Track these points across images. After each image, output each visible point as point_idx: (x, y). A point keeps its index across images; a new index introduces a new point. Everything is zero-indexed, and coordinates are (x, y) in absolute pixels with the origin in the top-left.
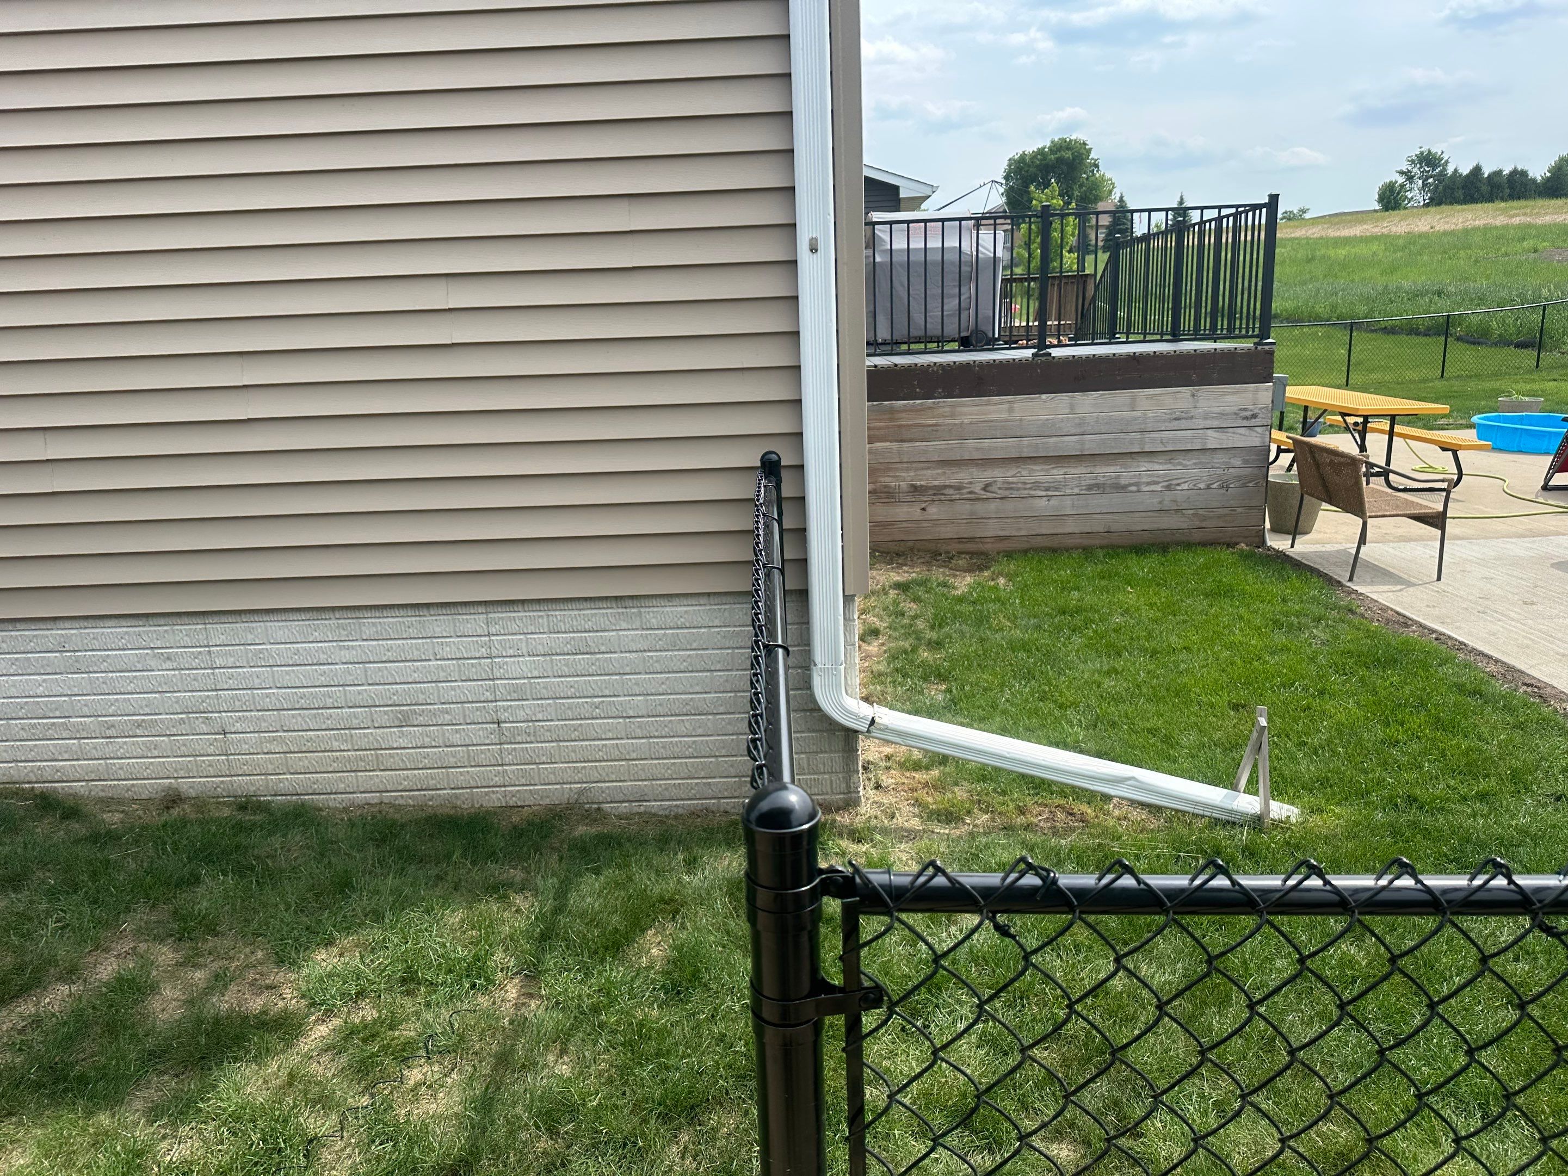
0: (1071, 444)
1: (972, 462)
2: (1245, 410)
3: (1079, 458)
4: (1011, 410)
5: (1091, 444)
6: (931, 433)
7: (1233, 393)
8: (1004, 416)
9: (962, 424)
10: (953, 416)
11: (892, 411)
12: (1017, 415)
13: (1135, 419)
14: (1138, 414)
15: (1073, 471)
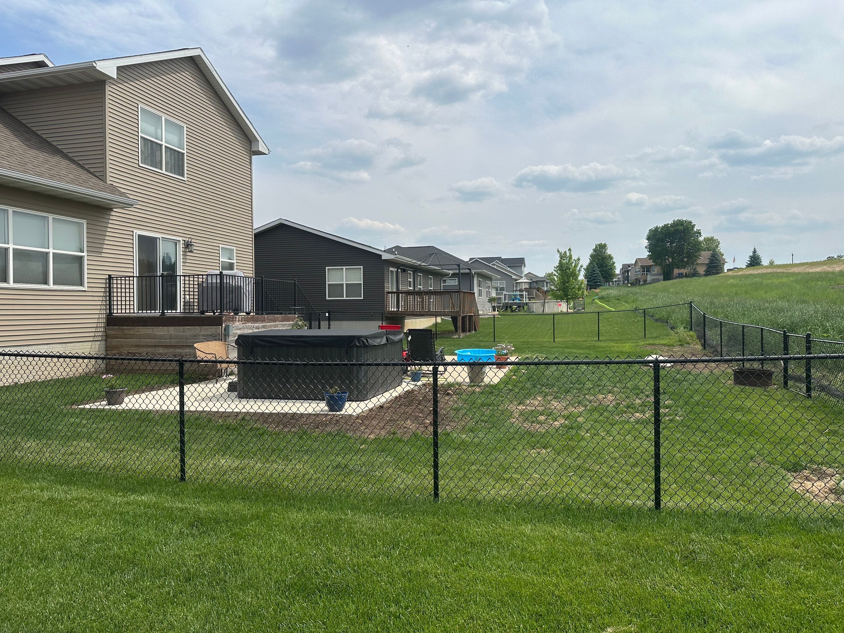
0: (168, 342)
1: (144, 346)
2: (214, 334)
3: (171, 346)
4: (153, 331)
5: (173, 342)
6: (132, 336)
7: (210, 329)
8: (151, 332)
9: (140, 335)
10: (138, 332)
11: (123, 329)
12: (154, 333)
13: (184, 335)
14: (185, 334)
15: (170, 350)
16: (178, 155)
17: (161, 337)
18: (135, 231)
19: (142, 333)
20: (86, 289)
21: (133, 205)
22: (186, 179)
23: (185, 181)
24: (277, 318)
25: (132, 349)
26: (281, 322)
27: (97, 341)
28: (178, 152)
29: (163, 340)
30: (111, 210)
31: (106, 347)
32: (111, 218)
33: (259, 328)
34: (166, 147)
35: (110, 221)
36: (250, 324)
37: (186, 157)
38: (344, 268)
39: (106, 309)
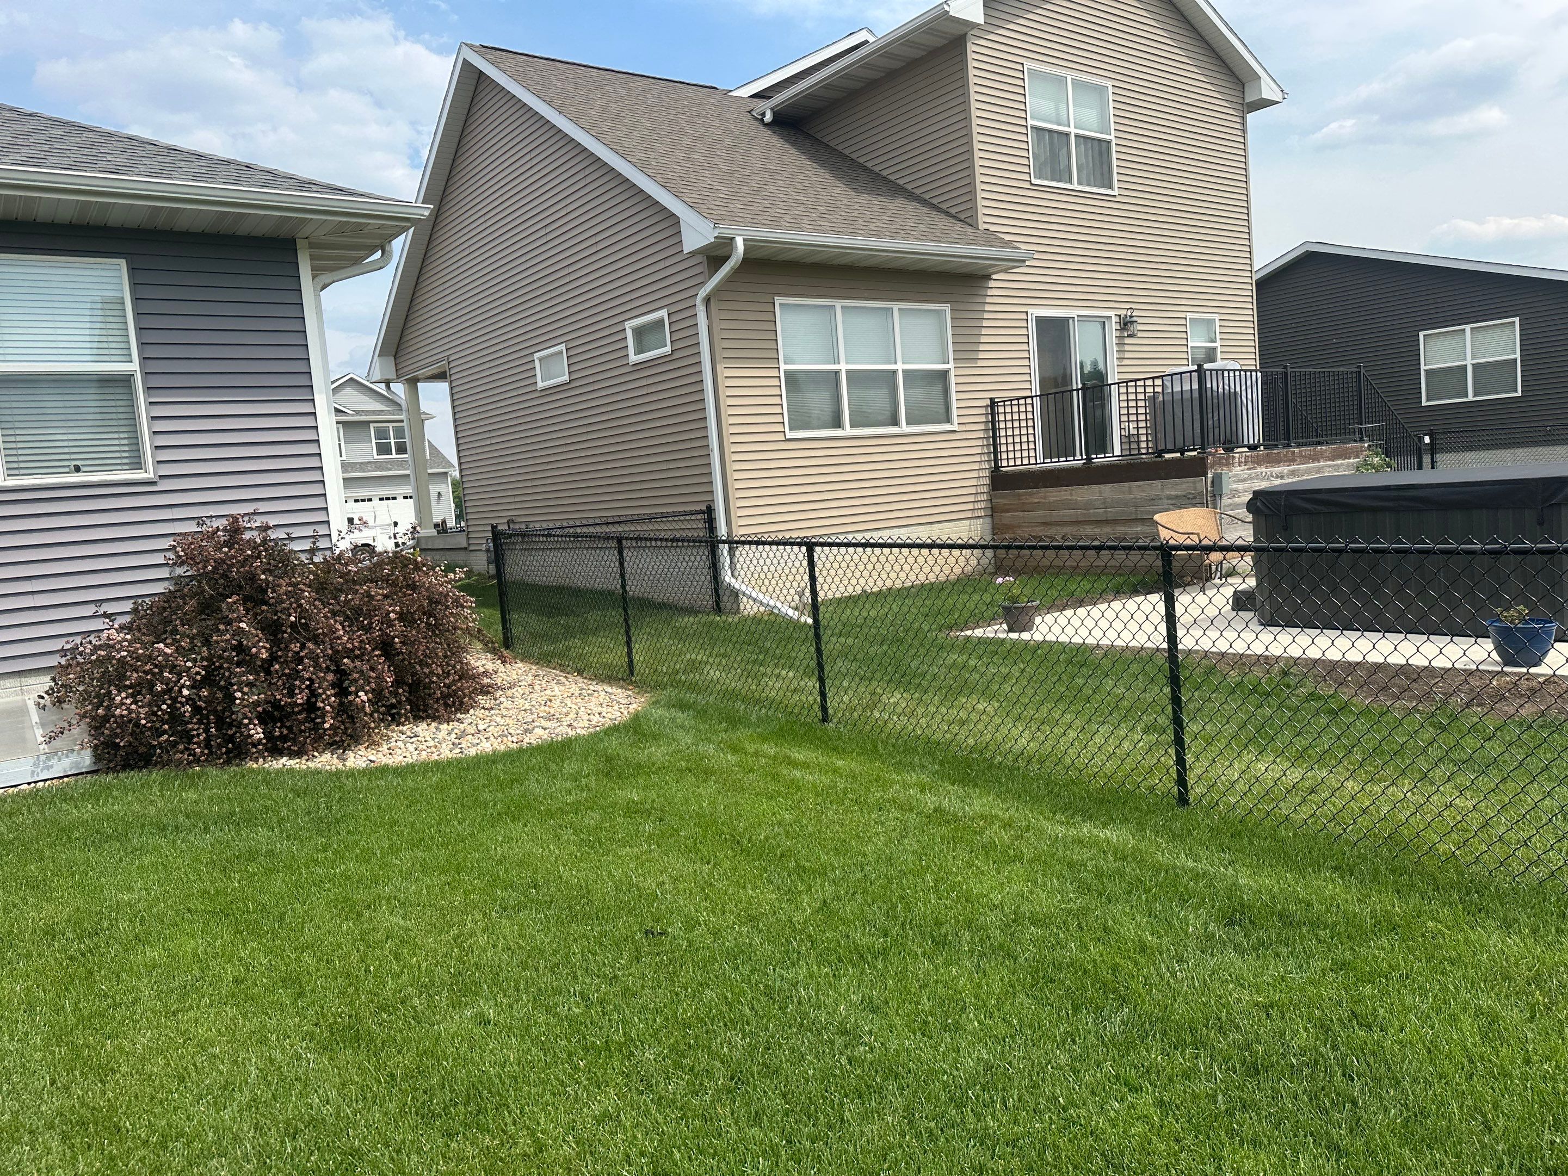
0: (1101, 514)
1: (1056, 524)
2: (1190, 494)
3: (1107, 522)
4: (1071, 494)
5: (1111, 513)
6: (1036, 507)
7: (1182, 484)
8: (1069, 497)
9: (1049, 503)
10: (1045, 497)
11: (1019, 495)
12: (1074, 497)
13: (1131, 499)
14: (1132, 496)
15: (1104, 529)
16: (1100, 146)
17: (1089, 505)
18: (1030, 310)
19: (1052, 500)
20: (955, 427)
21: (1024, 261)
22: (1116, 192)
23: (1114, 196)
24: (1321, 452)
25: (1037, 529)
26: (1330, 460)
27: (979, 517)
28: (1100, 141)
29: (1092, 511)
30: (988, 277)
31: (993, 528)
32: (989, 292)
33: (1282, 477)
34: (1077, 136)
35: (989, 300)
36: (1264, 470)
37: (1114, 148)
38: (1468, 328)
39: (989, 461)
